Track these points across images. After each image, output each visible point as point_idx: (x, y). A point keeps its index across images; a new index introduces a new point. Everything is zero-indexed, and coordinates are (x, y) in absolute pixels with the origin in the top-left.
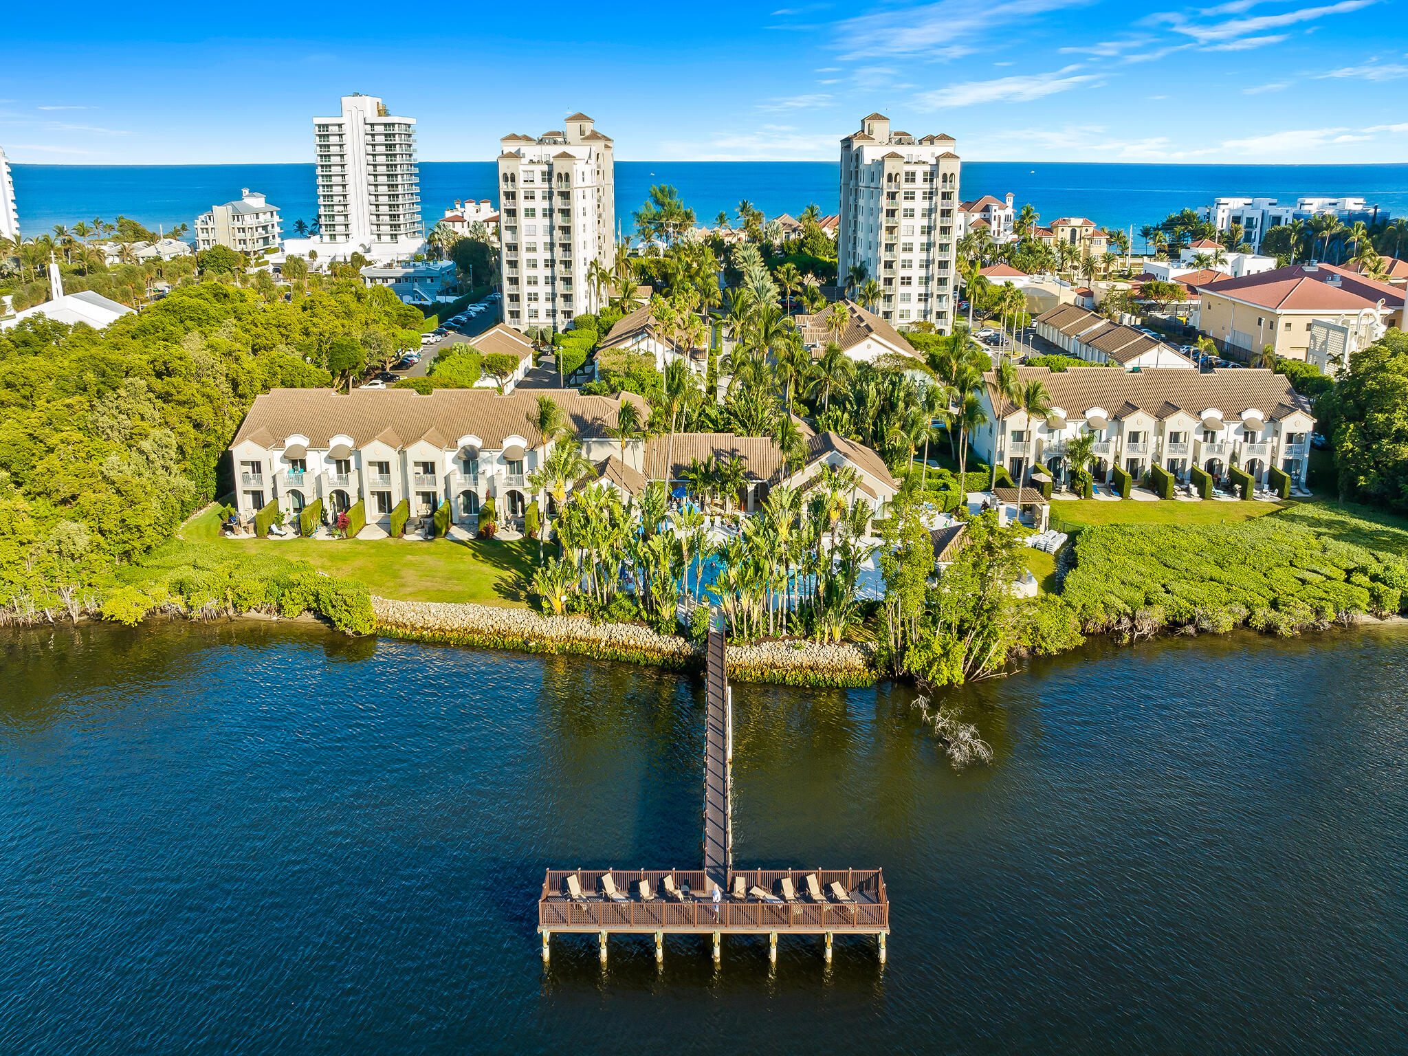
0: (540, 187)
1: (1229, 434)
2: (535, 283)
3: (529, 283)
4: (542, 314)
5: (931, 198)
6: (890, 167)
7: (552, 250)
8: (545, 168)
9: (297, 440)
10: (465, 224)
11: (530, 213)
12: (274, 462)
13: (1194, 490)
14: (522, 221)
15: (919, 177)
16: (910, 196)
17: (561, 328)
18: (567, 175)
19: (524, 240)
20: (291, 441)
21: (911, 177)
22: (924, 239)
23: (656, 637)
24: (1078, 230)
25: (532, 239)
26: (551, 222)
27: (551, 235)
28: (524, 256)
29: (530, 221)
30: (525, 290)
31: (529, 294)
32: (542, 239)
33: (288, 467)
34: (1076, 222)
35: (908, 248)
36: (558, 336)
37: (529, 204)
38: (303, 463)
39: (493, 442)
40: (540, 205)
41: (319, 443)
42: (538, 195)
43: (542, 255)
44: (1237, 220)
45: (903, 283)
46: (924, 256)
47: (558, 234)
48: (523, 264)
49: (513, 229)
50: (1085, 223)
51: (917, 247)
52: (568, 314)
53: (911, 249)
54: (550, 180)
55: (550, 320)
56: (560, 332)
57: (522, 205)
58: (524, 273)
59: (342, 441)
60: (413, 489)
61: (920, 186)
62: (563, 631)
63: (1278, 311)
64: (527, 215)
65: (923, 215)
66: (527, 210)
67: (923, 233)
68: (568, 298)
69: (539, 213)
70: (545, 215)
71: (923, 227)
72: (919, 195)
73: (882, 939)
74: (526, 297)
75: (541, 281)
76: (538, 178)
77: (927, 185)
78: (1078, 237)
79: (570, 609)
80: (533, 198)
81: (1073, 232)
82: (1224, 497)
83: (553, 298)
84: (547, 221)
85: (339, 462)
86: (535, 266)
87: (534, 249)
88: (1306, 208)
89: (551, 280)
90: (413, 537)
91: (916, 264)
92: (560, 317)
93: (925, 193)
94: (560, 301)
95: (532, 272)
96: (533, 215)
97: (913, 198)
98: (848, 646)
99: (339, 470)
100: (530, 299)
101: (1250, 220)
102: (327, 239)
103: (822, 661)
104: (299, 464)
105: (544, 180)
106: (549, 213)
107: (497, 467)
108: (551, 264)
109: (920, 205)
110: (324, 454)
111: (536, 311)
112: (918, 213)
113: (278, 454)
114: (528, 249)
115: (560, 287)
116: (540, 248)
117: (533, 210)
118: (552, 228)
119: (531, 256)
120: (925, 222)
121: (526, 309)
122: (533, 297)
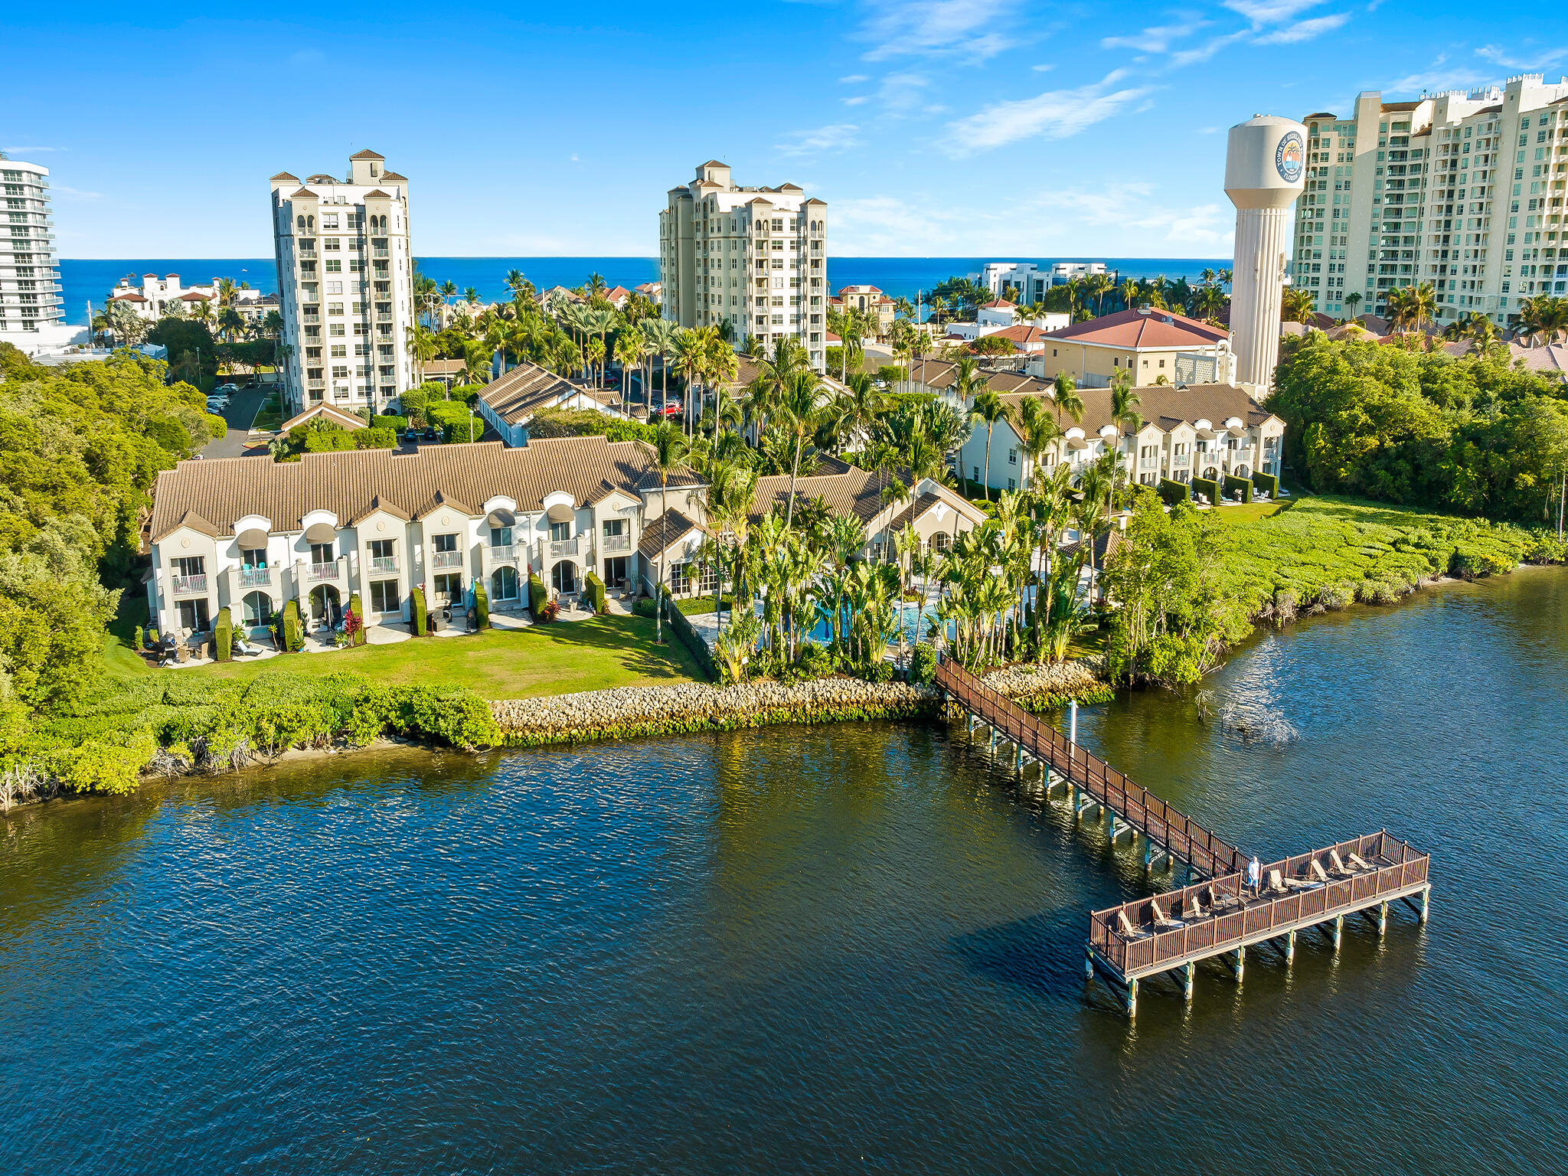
0: (346, 234)
1: (1216, 444)
2: (343, 354)
3: (334, 354)
4: (353, 392)
5: (798, 248)
6: (758, 213)
7: (364, 312)
8: (353, 210)
9: (252, 523)
10: (147, 305)
11: (334, 266)
12: (220, 556)
13: (1204, 499)
14: (323, 274)
15: (786, 225)
16: (778, 246)
17: (381, 409)
18: (383, 218)
19: (326, 301)
20: (242, 526)
21: (778, 225)
22: (794, 292)
23: (870, 687)
24: (866, 297)
25: (337, 299)
26: (362, 277)
27: (363, 294)
28: (327, 320)
29: (334, 276)
30: (329, 362)
31: (335, 368)
32: (351, 298)
33: (237, 562)
34: (864, 289)
35: (778, 302)
36: (378, 418)
37: (332, 255)
38: (262, 556)
39: (531, 501)
40: (346, 256)
41: (285, 523)
42: (344, 243)
43: (351, 319)
44: (1007, 283)
46: (794, 310)
47: (372, 292)
48: (325, 332)
49: (312, 287)
50: (872, 290)
51: (787, 301)
52: (388, 391)
53: (781, 303)
54: (359, 226)
55: (364, 400)
56: (379, 413)
57: (324, 256)
58: (328, 341)
59: (321, 518)
60: (430, 573)
61: (787, 235)
62: (753, 700)
63: (1138, 349)
64: (329, 269)
65: (792, 266)
66: (329, 262)
67: (792, 285)
68: (386, 370)
69: (346, 266)
70: (353, 269)
71: (792, 279)
72: (787, 244)
73: (1426, 897)
74: (331, 372)
75: (351, 351)
76: (343, 222)
77: (795, 234)
78: (866, 305)
79: (754, 672)
80: (337, 247)
81: (862, 300)
82: (1229, 503)
83: (367, 371)
84: (357, 276)
85: (315, 548)
86: (342, 333)
87: (341, 312)
88: (1061, 272)
89: (365, 350)
90: (446, 632)
91: (786, 319)
92: (377, 395)
93: (792, 242)
94: (376, 375)
95: (338, 341)
96: (339, 269)
97: (780, 248)
98: (1072, 664)
99: (316, 559)
100: (336, 375)
101: (1017, 284)
103: (1060, 682)
104: (254, 556)
105: (350, 225)
106: (360, 266)
107: (536, 534)
108: (363, 329)
109: (788, 255)
110: (294, 539)
111: (345, 390)
112: (786, 264)
113: (227, 544)
114: (332, 312)
115: (377, 358)
116: (348, 309)
117: (338, 262)
118: (363, 285)
119: (337, 320)
120: (794, 273)
121: (332, 386)
122: (341, 372)
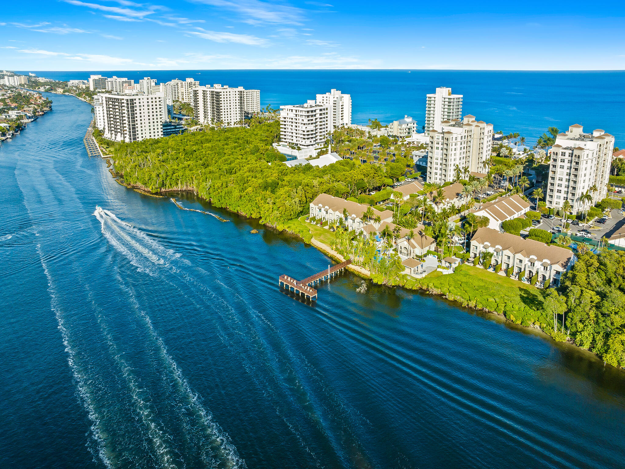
0: (441, 141)
3: (435, 169)
4: (438, 179)
5: (571, 163)
7: (442, 160)
8: (443, 135)
9: (320, 205)
11: (438, 148)
14: (435, 151)
15: (567, 155)
16: (563, 161)
18: (448, 139)
19: (435, 156)
21: (563, 154)
22: (568, 177)
25: (437, 156)
26: (443, 152)
27: (442, 156)
28: (434, 161)
29: (437, 151)
30: (433, 171)
32: (440, 157)
35: (561, 179)
37: (438, 146)
40: (440, 146)
41: (324, 207)
42: (440, 143)
43: (439, 161)
45: (558, 192)
46: (567, 183)
47: (444, 156)
48: (434, 163)
49: (432, 153)
51: (564, 180)
54: (443, 140)
55: (440, 181)
57: (435, 146)
58: (434, 166)
61: (567, 158)
64: (436, 149)
65: (568, 169)
67: (567, 175)
68: (445, 175)
69: (440, 149)
71: (567, 173)
72: (566, 161)
74: (434, 173)
75: (438, 169)
76: (441, 138)
77: (570, 158)
83: (441, 175)
85: (326, 212)
86: (437, 164)
89: (441, 169)
91: (563, 186)
92: (443, 181)
93: (569, 161)
94: (443, 176)
95: (436, 166)
102: (426, 134)
104: (320, 210)
106: (442, 149)
108: (442, 164)
109: (566, 164)
111: (436, 178)
112: (565, 168)
114: (436, 159)
115: (443, 172)
116: (439, 159)
118: (443, 154)
119: (436, 161)
120: (568, 171)
121: (434, 177)
122: (436, 174)
